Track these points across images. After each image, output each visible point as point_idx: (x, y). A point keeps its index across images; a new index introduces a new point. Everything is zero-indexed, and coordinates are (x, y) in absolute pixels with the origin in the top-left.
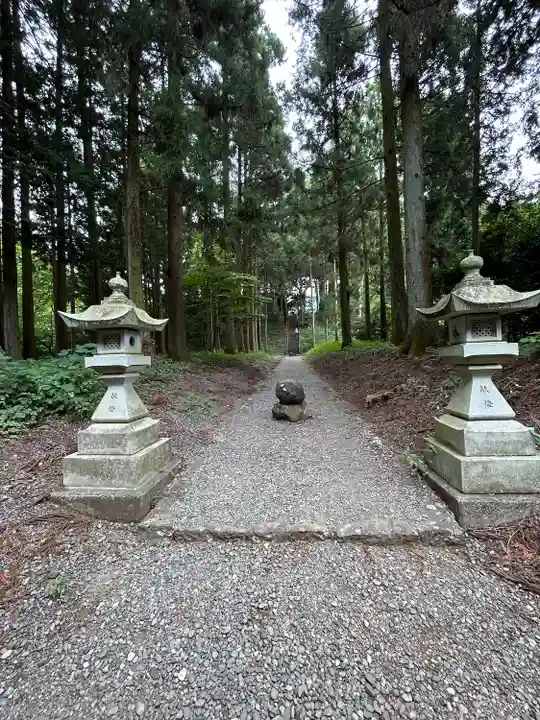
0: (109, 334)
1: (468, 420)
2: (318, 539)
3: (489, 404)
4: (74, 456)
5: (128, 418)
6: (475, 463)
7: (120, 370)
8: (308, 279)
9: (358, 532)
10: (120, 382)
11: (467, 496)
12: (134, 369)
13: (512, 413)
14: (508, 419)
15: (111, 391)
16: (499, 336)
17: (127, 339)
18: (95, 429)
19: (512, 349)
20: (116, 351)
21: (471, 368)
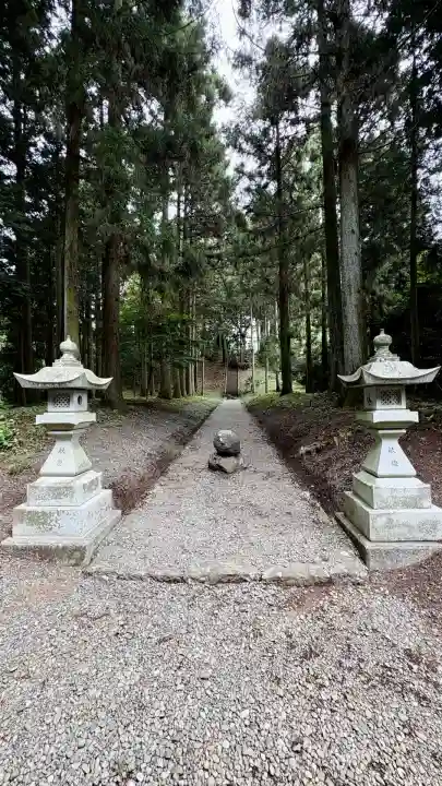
0: (61, 394)
1: (377, 477)
2: (246, 581)
3: (395, 463)
4: (22, 507)
5: (74, 471)
6: (381, 515)
7: (69, 427)
8: (248, 318)
9: (280, 575)
10: (69, 438)
11: (374, 544)
12: (82, 426)
13: (414, 472)
14: (410, 477)
15: (59, 445)
16: (404, 405)
17: (75, 399)
18: (42, 482)
19: (414, 417)
20: (67, 409)
21: (380, 432)
